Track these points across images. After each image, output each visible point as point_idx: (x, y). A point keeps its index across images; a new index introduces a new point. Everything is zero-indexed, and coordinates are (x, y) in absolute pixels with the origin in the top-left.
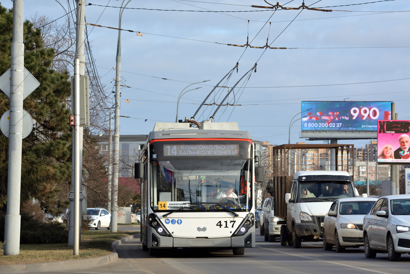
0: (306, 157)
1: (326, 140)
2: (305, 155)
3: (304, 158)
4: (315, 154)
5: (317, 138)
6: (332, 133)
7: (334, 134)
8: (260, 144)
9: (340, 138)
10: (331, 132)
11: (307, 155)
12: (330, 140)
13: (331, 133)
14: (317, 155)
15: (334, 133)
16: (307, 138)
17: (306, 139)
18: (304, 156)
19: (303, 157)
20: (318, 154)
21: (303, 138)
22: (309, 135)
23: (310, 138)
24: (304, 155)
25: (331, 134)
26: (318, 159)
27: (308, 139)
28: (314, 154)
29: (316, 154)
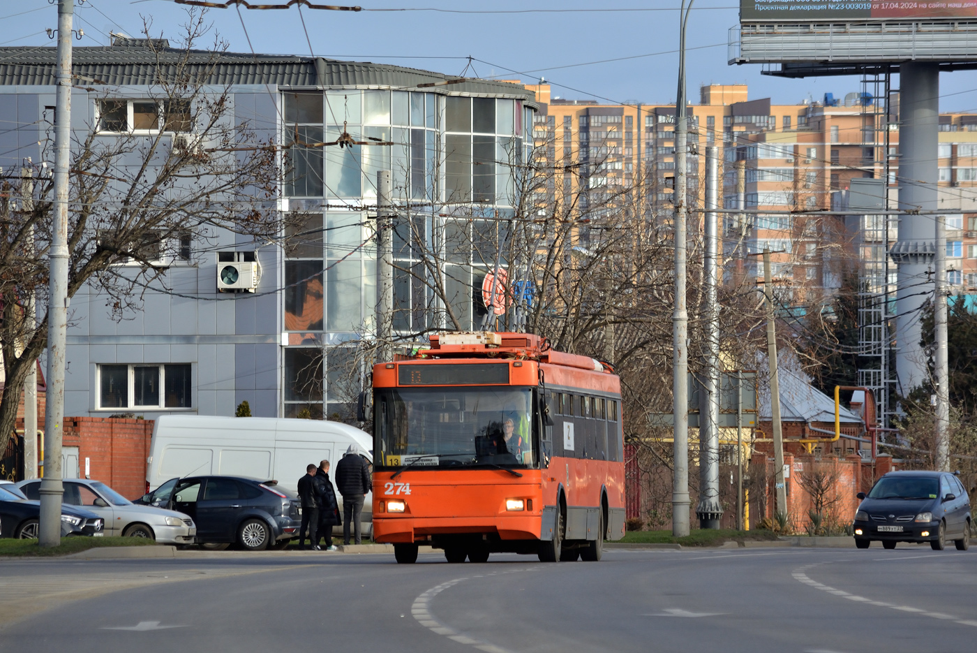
0: (752, 169)
1: (875, 72)
2: (749, 153)
3: (742, 173)
4: (802, 151)
5: (825, 63)
6: (909, 32)
7: (918, 37)
8: (519, 100)
9: (951, 61)
10: (905, 28)
11: (761, 153)
12: (895, 71)
13: (903, 33)
14: (813, 154)
15: (918, 32)
16: (769, 62)
17: (766, 67)
18: (744, 162)
19: (736, 167)
20: (821, 150)
21: (751, 62)
22: (779, 46)
23: (785, 65)
24: (742, 154)
25: (906, 37)
26: (821, 174)
27: (779, 67)
28: (796, 147)
29: (809, 150)
